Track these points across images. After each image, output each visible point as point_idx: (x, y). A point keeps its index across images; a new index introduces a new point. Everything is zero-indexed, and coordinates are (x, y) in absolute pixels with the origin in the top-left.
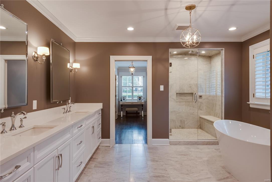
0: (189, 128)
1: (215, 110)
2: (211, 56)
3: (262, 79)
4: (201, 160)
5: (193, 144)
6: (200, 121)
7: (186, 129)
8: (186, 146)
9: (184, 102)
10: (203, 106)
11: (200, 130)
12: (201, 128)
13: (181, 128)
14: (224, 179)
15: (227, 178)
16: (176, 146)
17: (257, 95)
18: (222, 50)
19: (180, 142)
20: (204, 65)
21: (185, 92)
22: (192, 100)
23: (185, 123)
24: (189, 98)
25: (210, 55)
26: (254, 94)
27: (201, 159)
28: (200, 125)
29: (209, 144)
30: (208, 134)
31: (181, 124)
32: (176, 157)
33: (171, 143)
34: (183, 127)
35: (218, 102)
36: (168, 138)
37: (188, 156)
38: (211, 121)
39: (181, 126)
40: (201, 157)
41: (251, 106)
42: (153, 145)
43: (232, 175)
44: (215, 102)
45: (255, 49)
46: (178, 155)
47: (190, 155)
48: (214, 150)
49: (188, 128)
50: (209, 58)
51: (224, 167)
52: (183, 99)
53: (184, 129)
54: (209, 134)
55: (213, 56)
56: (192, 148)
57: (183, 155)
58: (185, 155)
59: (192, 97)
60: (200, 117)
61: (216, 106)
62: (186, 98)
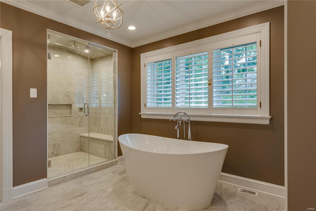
0: (66, 154)
1: (99, 125)
2: (94, 59)
3: (150, 89)
4: (106, 194)
5: (84, 175)
6: (80, 141)
7: (62, 156)
8: (74, 180)
9: (59, 118)
10: (84, 122)
11: (81, 154)
12: (82, 150)
13: (53, 156)
14: (145, 207)
15: (147, 204)
16: (59, 185)
17: (149, 105)
18: (115, 51)
19: (65, 177)
20: (86, 68)
21: (61, 104)
22: (69, 114)
23: (61, 148)
24: (66, 111)
25: (93, 57)
26: (145, 104)
27: (105, 192)
28: (80, 146)
29: (103, 169)
30: (93, 156)
31: (54, 149)
32: (70, 205)
33: (51, 184)
34: (57, 154)
35: (103, 115)
36: (45, 177)
37: (86, 194)
38: (98, 139)
39: (54, 153)
40: (103, 190)
41: (142, 117)
42: (14, 198)
43: (149, 199)
44: (99, 115)
45: (145, 58)
46: (71, 199)
47: (87, 192)
48: (111, 174)
49: (64, 154)
50: (92, 60)
51: (135, 193)
52: (56, 114)
53: (60, 156)
54: (95, 155)
55: (96, 59)
56: (85, 181)
57: (78, 196)
58: (81, 195)
59: (69, 110)
60: (81, 136)
61: (100, 120)
62: (60, 111)
